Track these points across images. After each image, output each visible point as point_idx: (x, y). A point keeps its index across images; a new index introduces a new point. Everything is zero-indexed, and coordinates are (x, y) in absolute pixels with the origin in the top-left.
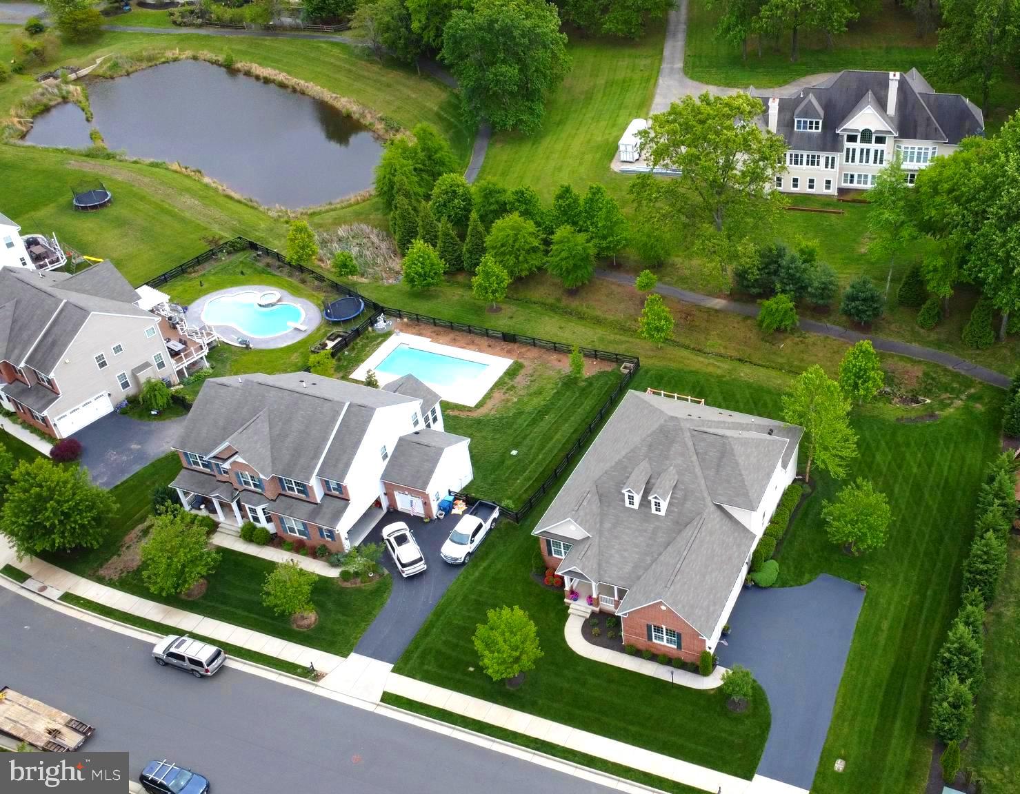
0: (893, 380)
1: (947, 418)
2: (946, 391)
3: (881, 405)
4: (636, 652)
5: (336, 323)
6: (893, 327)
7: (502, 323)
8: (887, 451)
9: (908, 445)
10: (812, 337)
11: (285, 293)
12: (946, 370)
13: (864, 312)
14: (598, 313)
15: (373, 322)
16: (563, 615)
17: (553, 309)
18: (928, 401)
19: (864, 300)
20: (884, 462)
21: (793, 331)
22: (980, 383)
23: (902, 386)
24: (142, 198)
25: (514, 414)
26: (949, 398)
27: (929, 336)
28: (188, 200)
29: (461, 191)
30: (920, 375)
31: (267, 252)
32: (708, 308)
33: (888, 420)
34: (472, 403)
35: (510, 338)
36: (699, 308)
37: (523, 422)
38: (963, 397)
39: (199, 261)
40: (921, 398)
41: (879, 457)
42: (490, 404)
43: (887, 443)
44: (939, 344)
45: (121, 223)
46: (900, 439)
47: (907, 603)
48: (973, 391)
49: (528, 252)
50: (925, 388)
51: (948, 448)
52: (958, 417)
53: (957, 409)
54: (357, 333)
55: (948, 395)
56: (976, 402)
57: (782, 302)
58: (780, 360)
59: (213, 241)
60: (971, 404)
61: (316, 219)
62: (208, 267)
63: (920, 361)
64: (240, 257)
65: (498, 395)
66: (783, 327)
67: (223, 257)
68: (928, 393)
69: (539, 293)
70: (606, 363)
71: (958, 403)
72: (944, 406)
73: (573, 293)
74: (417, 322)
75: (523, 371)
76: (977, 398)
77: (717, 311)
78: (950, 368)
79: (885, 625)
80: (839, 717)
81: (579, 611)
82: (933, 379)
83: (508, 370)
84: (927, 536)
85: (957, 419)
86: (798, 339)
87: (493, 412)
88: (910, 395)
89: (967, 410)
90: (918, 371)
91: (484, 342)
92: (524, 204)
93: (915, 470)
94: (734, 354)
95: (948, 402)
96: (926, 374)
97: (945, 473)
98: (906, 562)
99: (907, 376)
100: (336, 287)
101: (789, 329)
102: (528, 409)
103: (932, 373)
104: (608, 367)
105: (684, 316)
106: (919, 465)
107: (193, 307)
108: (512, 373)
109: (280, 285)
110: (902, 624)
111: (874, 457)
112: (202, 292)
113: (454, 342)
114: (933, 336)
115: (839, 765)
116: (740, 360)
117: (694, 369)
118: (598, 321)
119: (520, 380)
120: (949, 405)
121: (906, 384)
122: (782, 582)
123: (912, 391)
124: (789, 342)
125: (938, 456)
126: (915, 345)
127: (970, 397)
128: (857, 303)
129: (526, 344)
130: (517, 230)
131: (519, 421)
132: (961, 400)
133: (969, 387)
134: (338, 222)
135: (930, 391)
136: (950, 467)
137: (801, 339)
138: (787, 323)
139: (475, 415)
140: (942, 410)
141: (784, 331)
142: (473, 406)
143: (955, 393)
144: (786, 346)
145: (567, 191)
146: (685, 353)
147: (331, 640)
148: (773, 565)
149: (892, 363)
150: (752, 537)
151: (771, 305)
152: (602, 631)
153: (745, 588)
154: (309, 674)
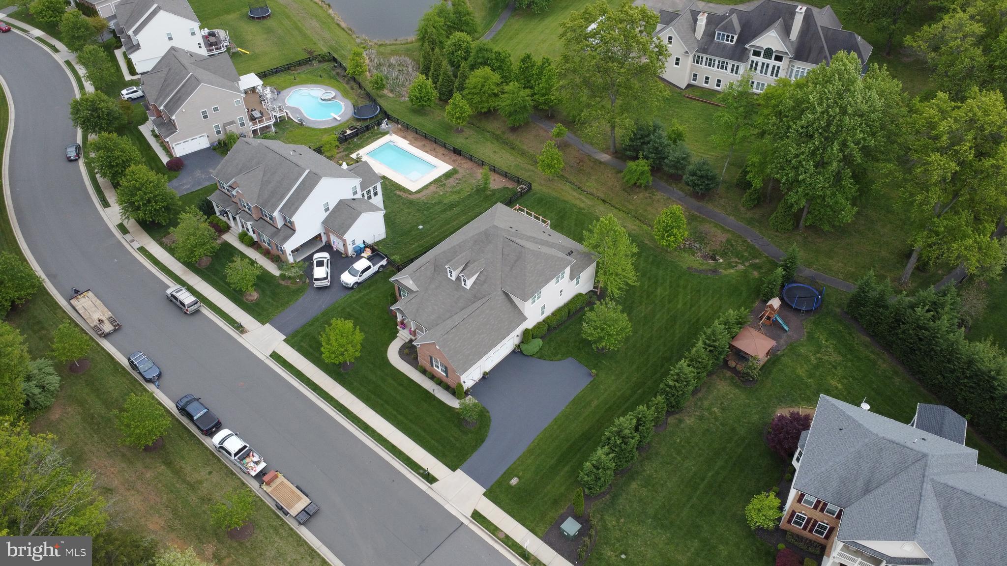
0: (704, 240)
1: (726, 276)
2: (737, 256)
3: (686, 255)
4: (424, 372)
5: (358, 120)
6: (722, 202)
7: (459, 141)
8: (668, 287)
9: (685, 287)
10: (659, 195)
11: (339, 94)
12: (745, 241)
13: (699, 185)
14: (525, 147)
15: (379, 124)
16: (393, 335)
17: (497, 138)
18: (721, 261)
19: (702, 177)
20: (661, 295)
21: (646, 187)
22: (766, 257)
23: (709, 246)
24: (288, 17)
25: (435, 203)
26: (737, 262)
27: (746, 214)
28: (314, 23)
29: (464, 45)
30: (724, 240)
31: (341, 65)
32: (596, 159)
33: (682, 267)
34: (413, 189)
35: (457, 152)
36: (590, 157)
37: (438, 208)
38: (747, 264)
39: (300, 63)
40: (718, 257)
41: (659, 290)
42: (423, 193)
43: (671, 282)
44: (750, 222)
45: (269, 31)
46: (682, 282)
47: (619, 394)
48: (757, 261)
49: (490, 96)
50: (724, 251)
51: (713, 298)
52: (734, 277)
53: (737, 271)
54: (367, 128)
55: (737, 260)
56: (755, 270)
57: (642, 165)
58: (631, 207)
59: (310, 53)
60: (750, 270)
61: (382, 49)
62: (304, 68)
63: (729, 231)
64: (325, 65)
65: (433, 188)
66: (638, 184)
67: (315, 63)
68: (724, 255)
69: (493, 126)
70: (511, 182)
71: (741, 267)
72: (730, 266)
73: (514, 129)
74: (408, 130)
75: (456, 176)
76: (755, 267)
77: (601, 163)
78: (749, 240)
79: (595, 403)
80: (530, 451)
81: (403, 336)
82: (732, 245)
83: (447, 172)
84: (661, 353)
85: (733, 279)
86: (648, 195)
87: (423, 198)
88: (711, 253)
89: (745, 274)
90: (722, 237)
91: (441, 150)
92: (499, 63)
93: (679, 306)
94: (602, 196)
95: (734, 264)
96: (728, 241)
97: (701, 314)
98: (634, 367)
99: (714, 239)
100: (368, 96)
101: (643, 186)
102: (446, 201)
103: (733, 241)
104: (510, 185)
105: (578, 161)
106: (685, 304)
107: (284, 93)
108: (447, 175)
109: (337, 88)
110: (607, 406)
111: (656, 289)
112: (294, 83)
113: (423, 148)
114: (749, 215)
115: (514, 481)
116: (603, 201)
117: (567, 200)
118: (523, 153)
119: (452, 181)
120: (733, 267)
121: (712, 245)
122: (540, 355)
123: (714, 251)
124: (641, 195)
125: (701, 302)
126: (732, 218)
127: (751, 265)
128: (694, 178)
129: (466, 158)
130: (486, 79)
131: (436, 208)
132: (745, 265)
133: (755, 257)
134: (393, 53)
135: (726, 253)
136: (706, 311)
137: (651, 195)
138: (642, 181)
139: (411, 197)
140: (725, 269)
141: (640, 186)
142: (414, 191)
143: (743, 259)
144: (638, 198)
145: (528, 57)
146: (567, 187)
147: (259, 313)
148: (539, 342)
149: (708, 227)
150: (525, 319)
151: (631, 164)
152: (409, 352)
153: (513, 352)
154: (240, 328)
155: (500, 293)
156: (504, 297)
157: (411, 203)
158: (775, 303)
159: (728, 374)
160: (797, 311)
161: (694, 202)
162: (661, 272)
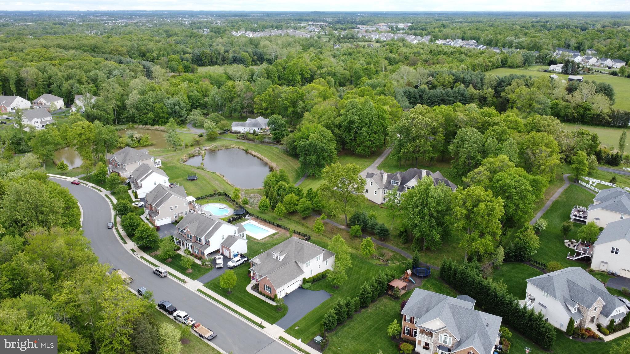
0: (383, 255)
1: (391, 266)
2: (396, 260)
3: (376, 261)
4: (261, 294)
5: (236, 215)
6: (392, 242)
7: (280, 223)
8: (366, 270)
9: (373, 269)
10: (364, 239)
11: (227, 207)
12: (400, 255)
13: (381, 234)
14: (309, 225)
15: (245, 217)
16: (249, 282)
17: (297, 222)
19: (382, 230)
21: (360, 237)
24: (205, 180)
25: (268, 243)
26: (396, 262)
27: (401, 246)
28: (217, 182)
29: (283, 187)
31: (228, 196)
32: (339, 228)
33: (373, 264)
34: (259, 239)
35: (279, 226)
36: (336, 227)
37: (269, 245)
39: (210, 196)
40: (389, 261)
41: (362, 271)
42: (263, 240)
43: (367, 268)
44: (403, 249)
45: (196, 185)
49: (294, 205)
52: (394, 266)
53: (396, 264)
54: (240, 218)
56: (404, 265)
58: (353, 245)
59: (215, 191)
60: (402, 264)
61: (247, 192)
62: (212, 198)
63: (394, 252)
64: (222, 197)
65: (268, 238)
66: (356, 235)
67: (217, 196)
68: (391, 260)
69: (296, 218)
70: (302, 237)
71: (398, 264)
72: (393, 263)
73: (304, 218)
74: (257, 218)
75: (278, 234)
76: (404, 263)
77: (341, 229)
78: (402, 255)
79: (331, 304)
80: (304, 318)
81: (253, 282)
82: (395, 257)
86: (360, 240)
87: (263, 242)
88: (386, 260)
89: (400, 266)
90: (391, 254)
91: (272, 226)
92: (299, 193)
96: (393, 255)
99: (388, 255)
100: (241, 207)
103: (395, 255)
105: (331, 229)
106: (373, 274)
107: (203, 206)
108: (274, 234)
109: (227, 204)
112: (208, 202)
113: (264, 225)
114: (403, 246)
115: (297, 328)
118: (308, 227)
119: (276, 236)
121: (386, 257)
122: (310, 289)
124: (358, 240)
126: (396, 248)
129: (283, 228)
130: (292, 198)
134: (251, 193)
138: (358, 234)
139: (258, 241)
140: (391, 264)
141: (357, 237)
143: (399, 261)
144: (356, 241)
145: (311, 189)
146: (327, 238)
147: (193, 277)
148: (309, 284)
149: (385, 251)
150: (303, 273)
151: (353, 227)
152: (256, 288)
153: (299, 288)
154: (184, 281)
155: (293, 261)
156: (295, 263)
157: (258, 243)
158: (409, 271)
159: (388, 296)
160: (419, 277)
161: (380, 242)
162: (363, 265)
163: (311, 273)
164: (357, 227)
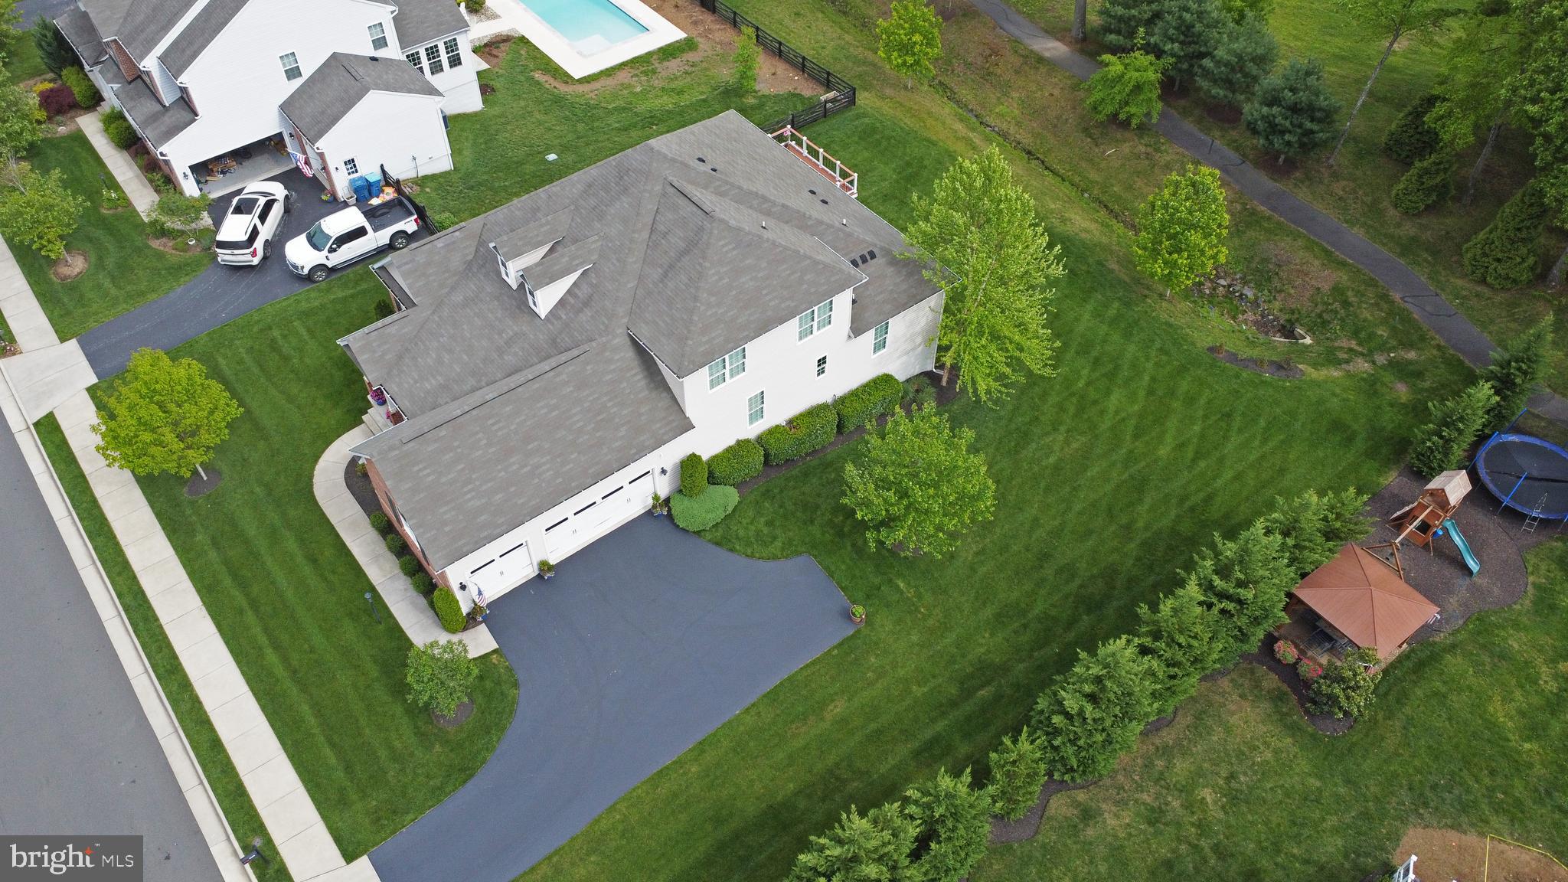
0: (1269, 280)
1: (1315, 383)
2: (1355, 334)
3: (1214, 314)
4: (387, 531)
6: (1338, 188)
8: (1142, 393)
9: (1190, 400)
10: (1170, 152)
12: (1384, 297)
13: (1283, 133)
16: (354, 418)
18: (1308, 341)
19: (1295, 109)
20: (1117, 412)
21: (1143, 128)
22: (1439, 347)
23: (1280, 297)
25: (615, 109)
26: (1351, 350)
27: (1399, 225)
30: (1326, 288)
32: (1032, 51)
33: (1193, 344)
34: (580, 72)
36: (1018, 46)
37: (613, 121)
38: (1381, 359)
40: (1299, 331)
41: (1115, 399)
42: (596, 85)
43: (1153, 379)
44: (1408, 248)
46: (1184, 386)
47: (918, 691)
48: (1412, 355)
50: (1320, 316)
51: (1265, 441)
52: (1338, 391)
53: (1349, 375)
55: (1353, 344)
56: (1401, 379)
57: (1140, 69)
58: (1093, 175)
60: (1388, 378)
63: (1344, 264)
65: (623, 77)
66: (1122, 116)
68: (1319, 325)
70: (812, 84)
71: (1363, 366)
72: (1330, 358)
75: (691, 56)
76: (1401, 369)
77: (1041, 59)
78: (1396, 296)
79: (838, 708)
82: (1346, 304)
83: (669, 45)
84: (1078, 582)
85: (1334, 394)
86: (1143, 149)
87: (592, 95)
88: (1283, 318)
89: (1371, 387)
90: (1326, 278)
93: (1163, 452)
94: (1027, 140)
95: (1342, 356)
96: (1337, 290)
97: (1219, 483)
98: (989, 612)
99: (1299, 281)
101: (1135, 122)
102: (642, 107)
103: (1350, 293)
104: (808, 89)
105: (988, 52)
106: (1181, 446)
108: (668, 52)
110: (873, 726)
111: (1108, 393)
114: (1409, 229)
116: (1029, 153)
117: (934, 138)
118: (861, 24)
119: (674, 65)
120: (1337, 363)
121: (1289, 294)
122: (724, 534)
123: (1293, 312)
124: (1126, 148)
125: (1229, 447)
126: (1358, 232)
127: (1392, 364)
128: (1275, 110)
129: (724, 19)
131: (611, 120)
132: (1374, 363)
133: (1409, 345)
135: (1325, 324)
136: (1238, 477)
137: (1149, 150)
138: (1133, 110)
139: (564, 89)
140: (1315, 365)
141: (1125, 124)
142: (576, 77)
143: (1370, 345)
144: (1116, 152)
146: (946, 110)
148: (729, 496)
149: (1288, 249)
150: (688, 426)
151: (1114, 65)
153: (649, 513)
155: (621, 340)
157: (559, 101)
158: (1456, 486)
159: (1271, 681)
160: (1515, 516)
161: (1265, 181)
162: (1132, 348)
163: (757, 414)
164: (1144, 69)
